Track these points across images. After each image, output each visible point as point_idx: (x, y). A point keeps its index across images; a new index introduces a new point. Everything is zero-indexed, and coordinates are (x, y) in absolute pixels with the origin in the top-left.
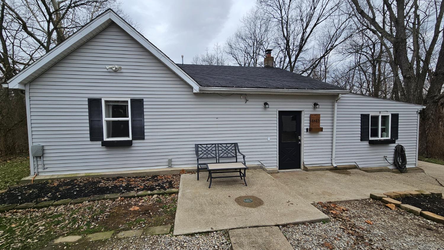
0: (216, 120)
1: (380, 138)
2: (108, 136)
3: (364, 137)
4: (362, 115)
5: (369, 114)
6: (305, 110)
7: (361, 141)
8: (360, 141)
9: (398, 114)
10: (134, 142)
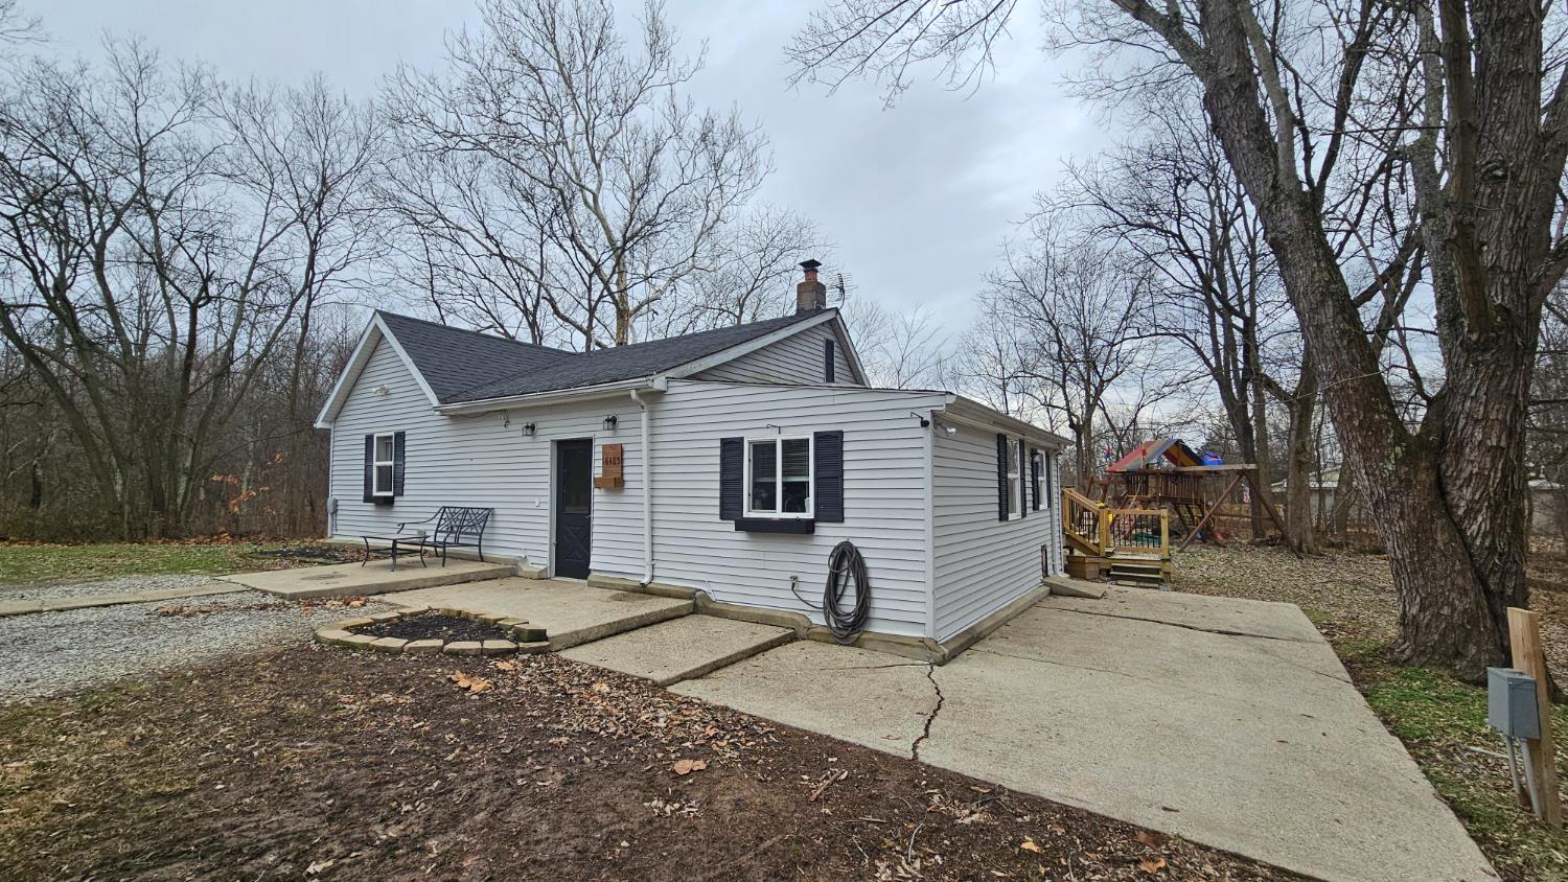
0: (469, 462)
1: (778, 514)
2: (379, 490)
3: (729, 507)
4: (723, 441)
5: (742, 439)
6: (598, 435)
7: (722, 518)
8: (718, 519)
9: (842, 433)
10: (396, 499)
